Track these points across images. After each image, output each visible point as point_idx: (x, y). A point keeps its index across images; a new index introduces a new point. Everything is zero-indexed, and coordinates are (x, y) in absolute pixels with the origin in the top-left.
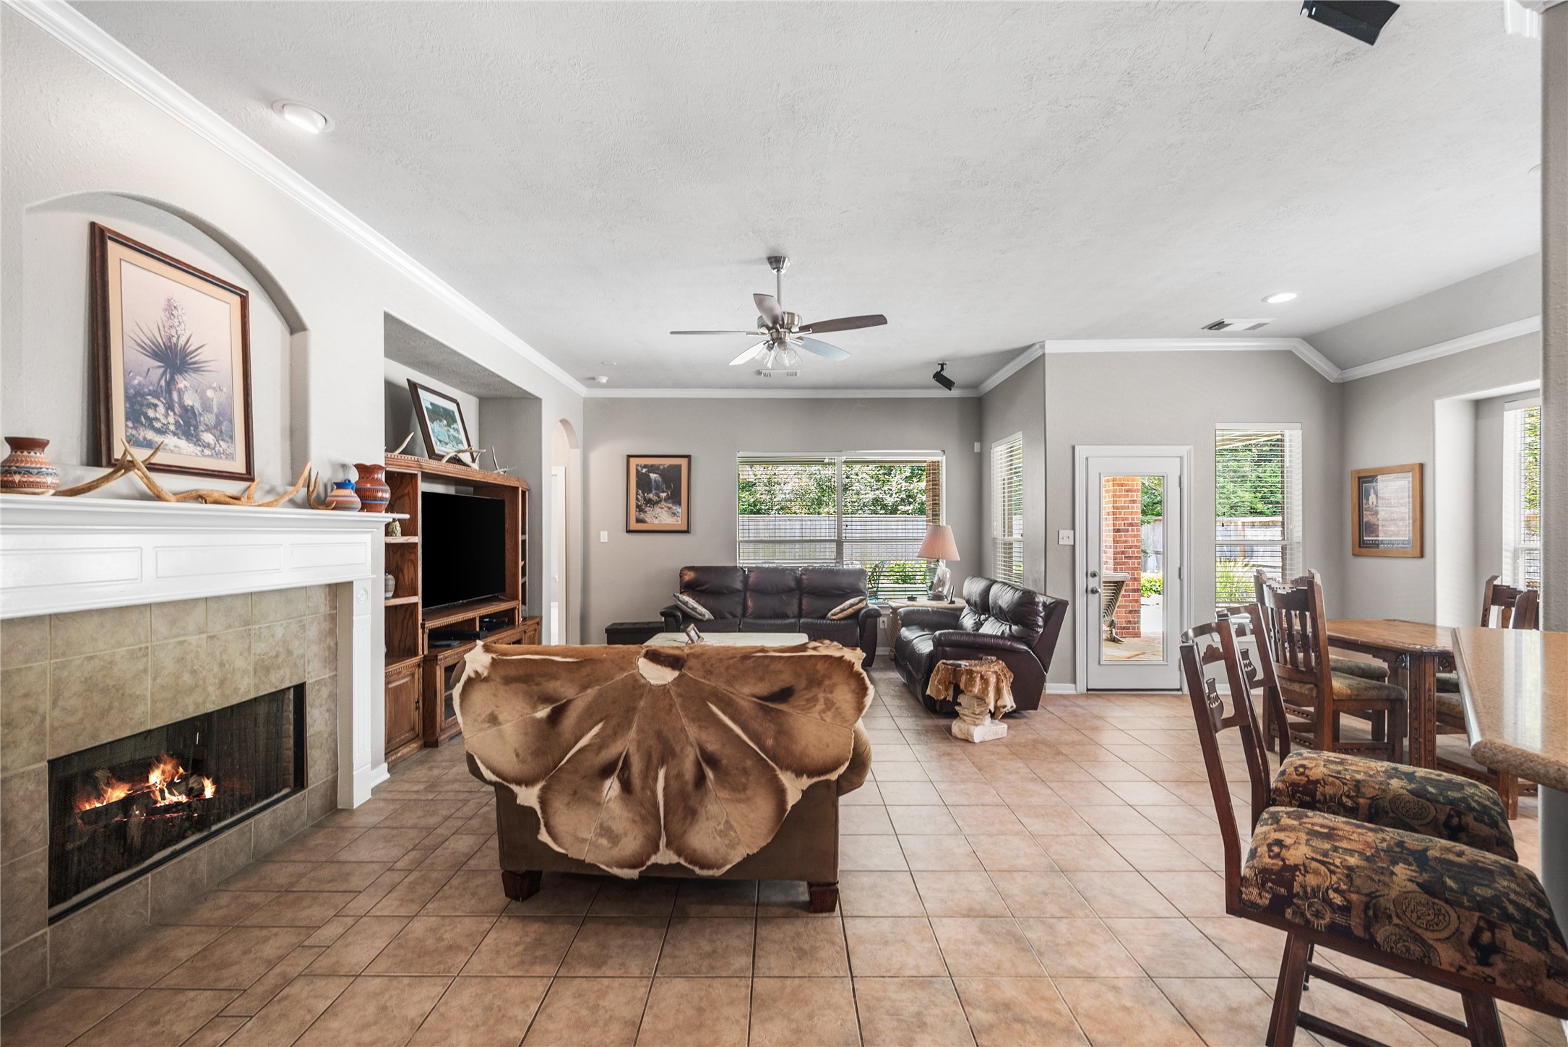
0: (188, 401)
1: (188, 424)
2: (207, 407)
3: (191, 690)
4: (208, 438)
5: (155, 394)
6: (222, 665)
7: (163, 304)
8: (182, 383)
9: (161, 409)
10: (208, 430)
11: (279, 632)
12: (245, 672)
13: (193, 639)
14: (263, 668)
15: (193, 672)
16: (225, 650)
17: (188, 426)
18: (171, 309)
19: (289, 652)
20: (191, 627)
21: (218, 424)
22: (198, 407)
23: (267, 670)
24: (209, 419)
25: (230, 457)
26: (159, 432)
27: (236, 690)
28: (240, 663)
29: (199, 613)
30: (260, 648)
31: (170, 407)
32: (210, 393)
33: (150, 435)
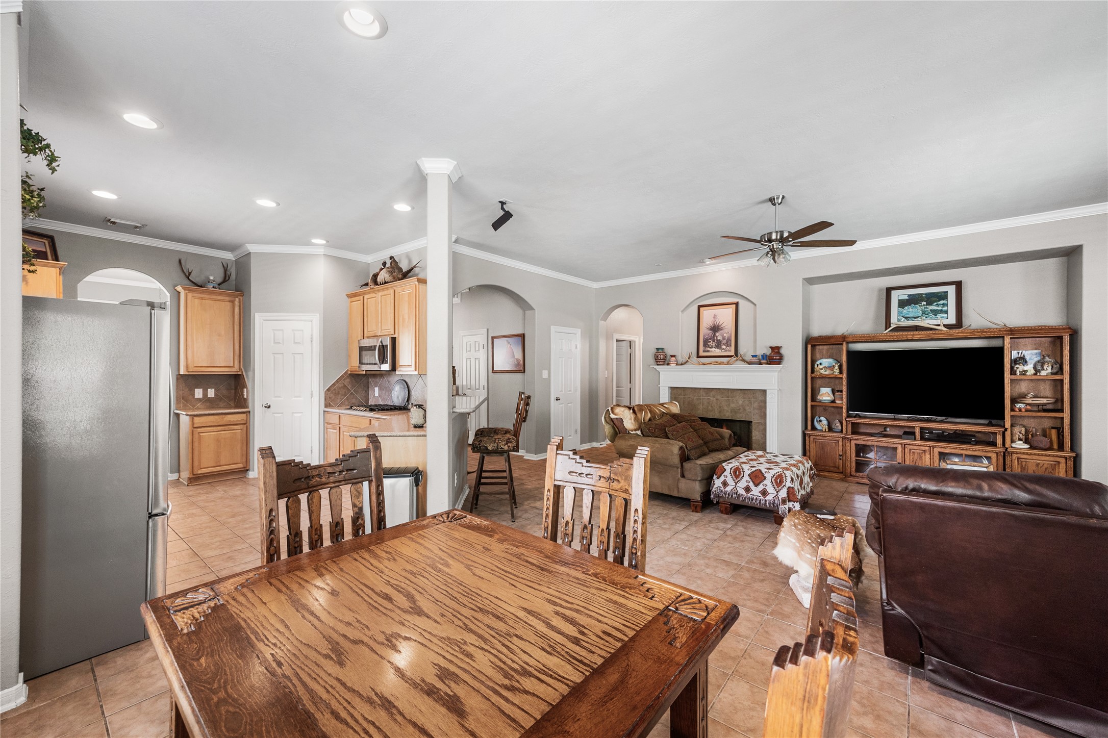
0: (719, 339)
1: (718, 344)
2: (724, 339)
3: (711, 411)
4: (724, 347)
5: (710, 339)
6: (720, 407)
7: (713, 316)
8: (717, 334)
9: (712, 342)
10: (724, 345)
11: (740, 403)
12: (728, 411)
13: (712, 398)
14: (734, 411)
15: (712, 407)
16: (721, 403)
17: (718, 345)
18: (715, 317)
19: (745, 410)
20: (711, 395)
21: (727, 342)
22: (721, 339)
23: (736, 413)
24: (725, 342)
25: (730, 351)
26: (711, 348)
27: (725, 415)
28: (726, 408)
29: (713, 393)
30: (733, 405)
31: (714, 341)
32: (725, 335)
33: (708, 349)
